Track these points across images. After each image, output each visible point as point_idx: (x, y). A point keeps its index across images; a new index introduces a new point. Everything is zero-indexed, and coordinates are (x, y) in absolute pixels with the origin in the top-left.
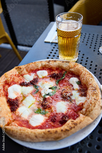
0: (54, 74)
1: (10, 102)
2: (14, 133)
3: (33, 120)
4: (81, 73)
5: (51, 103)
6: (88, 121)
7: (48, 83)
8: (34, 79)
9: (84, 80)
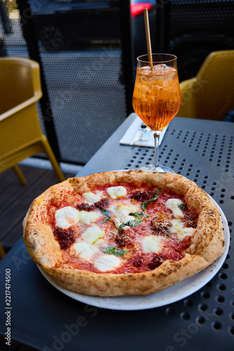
0: (137, 192)
1: (60, 233)
2: (68, 279)
3: (101, 262)
4: (188, 190)
5: (133, 238)
6: (200, 264)
7: (127, 206)
8: (102, 200)
9: (192, 200)
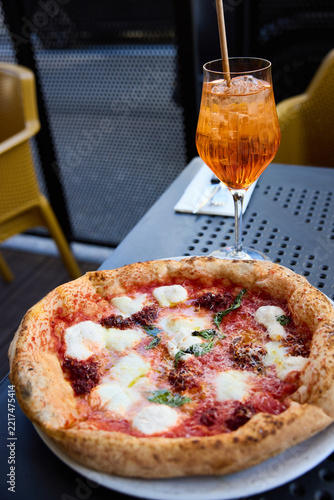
0: (205, 296)
1: (73, 367)
2: (89, 447)
3: (144, 418)
4: (293, 291)
5: (200, 374)
6: (316, 420)
7: (187, 320)
8: (146, 310)
9: (301, 307)
